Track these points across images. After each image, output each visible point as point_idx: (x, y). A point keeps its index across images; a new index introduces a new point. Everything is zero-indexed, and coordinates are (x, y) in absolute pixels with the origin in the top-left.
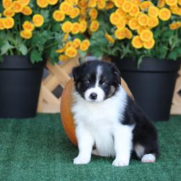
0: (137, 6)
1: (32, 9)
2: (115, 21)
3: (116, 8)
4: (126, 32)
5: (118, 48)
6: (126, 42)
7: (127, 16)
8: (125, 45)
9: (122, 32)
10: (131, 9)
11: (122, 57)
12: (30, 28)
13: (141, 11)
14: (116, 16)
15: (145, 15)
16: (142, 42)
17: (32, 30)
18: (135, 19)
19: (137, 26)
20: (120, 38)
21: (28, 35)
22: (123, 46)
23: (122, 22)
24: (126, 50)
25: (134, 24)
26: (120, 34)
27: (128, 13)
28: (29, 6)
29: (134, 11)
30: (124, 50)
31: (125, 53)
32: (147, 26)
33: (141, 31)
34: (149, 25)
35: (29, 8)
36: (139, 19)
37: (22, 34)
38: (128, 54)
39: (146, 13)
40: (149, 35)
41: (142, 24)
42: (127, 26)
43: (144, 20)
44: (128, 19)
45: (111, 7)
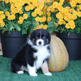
0: (68, 11)
1: (23, 11)
2: (58, 17)
3: (59, 11)
4: (63, 22)
5: (59, 29)
6: (63, 26)
7: (64, 15)
8: (63, 27)
9: (61, 22)
10: (65, 12)
11: (61, 32)
12: (22, 19)
13: (69, 12)
14: (59, 15)
15: (71, 14)
16: (70, 26)
17: (23, 20)
18: (67, 16)
19: (68, 19)
20: (60, 24)
21: (21, 23)
22: (62, 28)
23: (61, 17)
24: (63, 30)
25: (67, 18)
26: (60, 22)
27: (64, 14)
28: (21, 10)
29: (67, 12)
30: (62, 29)
31: (62, 31)
32: (72, 19)
33: (69, 21)
34: (73, 19)
35: (21, 11)
36: (69, 16)
37: (18, 22)
38: (64, 31)
39: (72, 13)
40: (73, 23)
41: (70, 18)
42: (63, 19)
43: (71, 16)
44: (64, 16)
45: (57, 11)
